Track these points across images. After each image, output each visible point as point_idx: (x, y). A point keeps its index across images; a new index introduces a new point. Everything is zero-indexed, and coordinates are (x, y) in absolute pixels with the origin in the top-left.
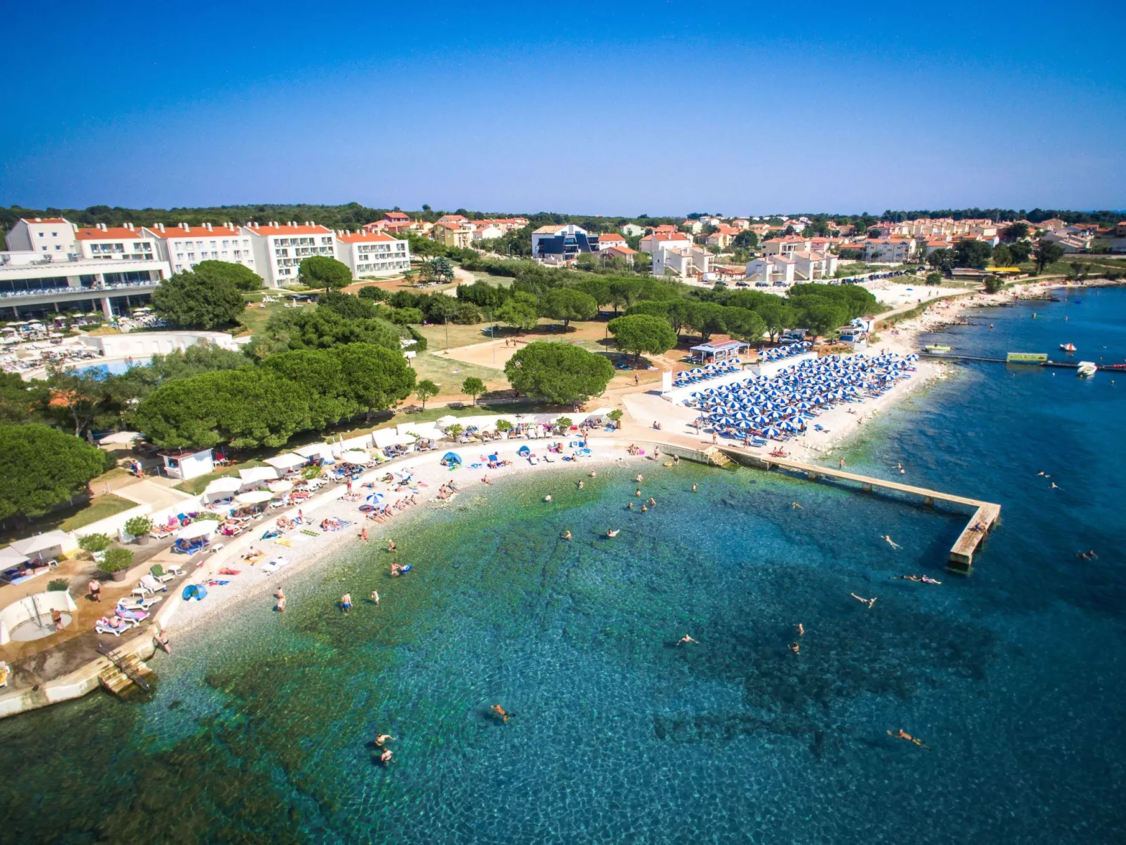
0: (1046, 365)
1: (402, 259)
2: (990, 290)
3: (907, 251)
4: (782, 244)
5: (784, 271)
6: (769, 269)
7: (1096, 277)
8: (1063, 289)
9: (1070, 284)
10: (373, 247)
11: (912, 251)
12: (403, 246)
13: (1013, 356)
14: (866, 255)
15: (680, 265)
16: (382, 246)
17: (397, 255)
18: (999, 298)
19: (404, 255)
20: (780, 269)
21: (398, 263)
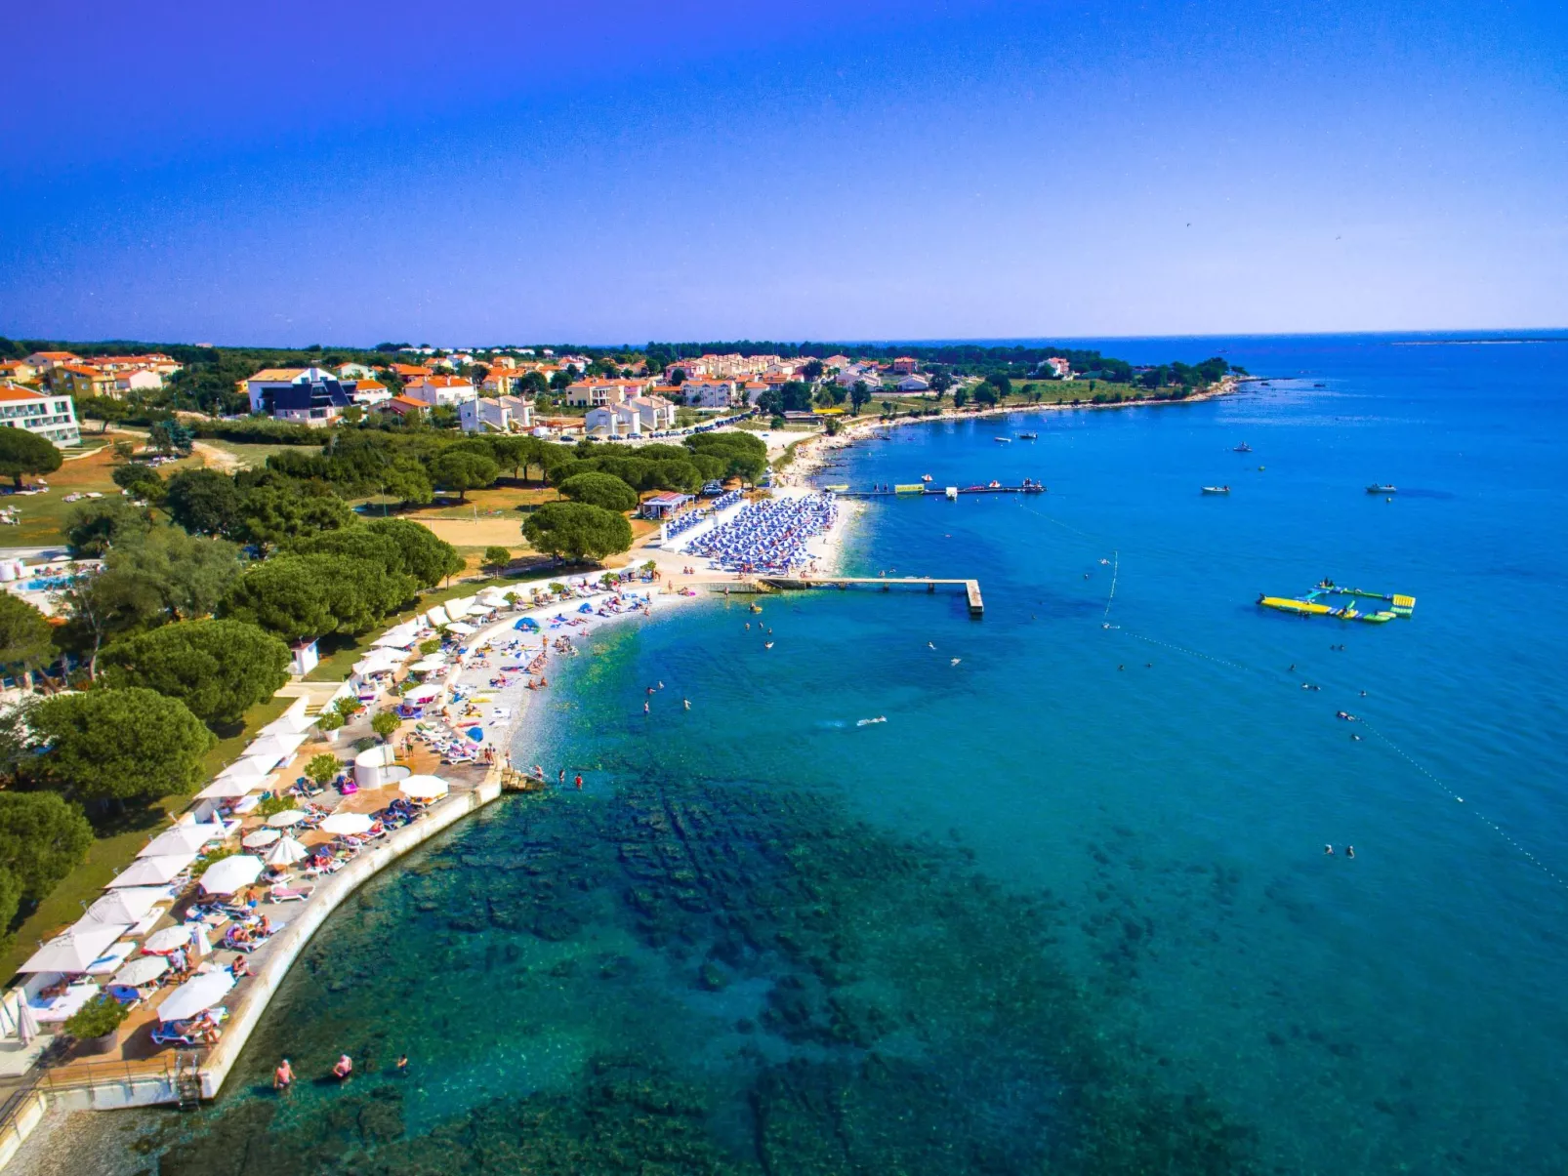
0: (925, 494)
1: (65, 426)
2: (831, 433)
3: (729, 393)
4: (592, 388)
5: (630, 421)
6: (614, 419)
7: (904, 415)
8: (882, 428)
9: (886, 423)
10: (19, 408)
11: (734, 394)
12: (64, 405)
13: (899, 488)
14: (687, 399)
15: (499, 418)
16: (31, 407)
17: (56, 419)
18: (839, 440)
19: (67, 419)
20: (626, 420)
21: (59, 432)
